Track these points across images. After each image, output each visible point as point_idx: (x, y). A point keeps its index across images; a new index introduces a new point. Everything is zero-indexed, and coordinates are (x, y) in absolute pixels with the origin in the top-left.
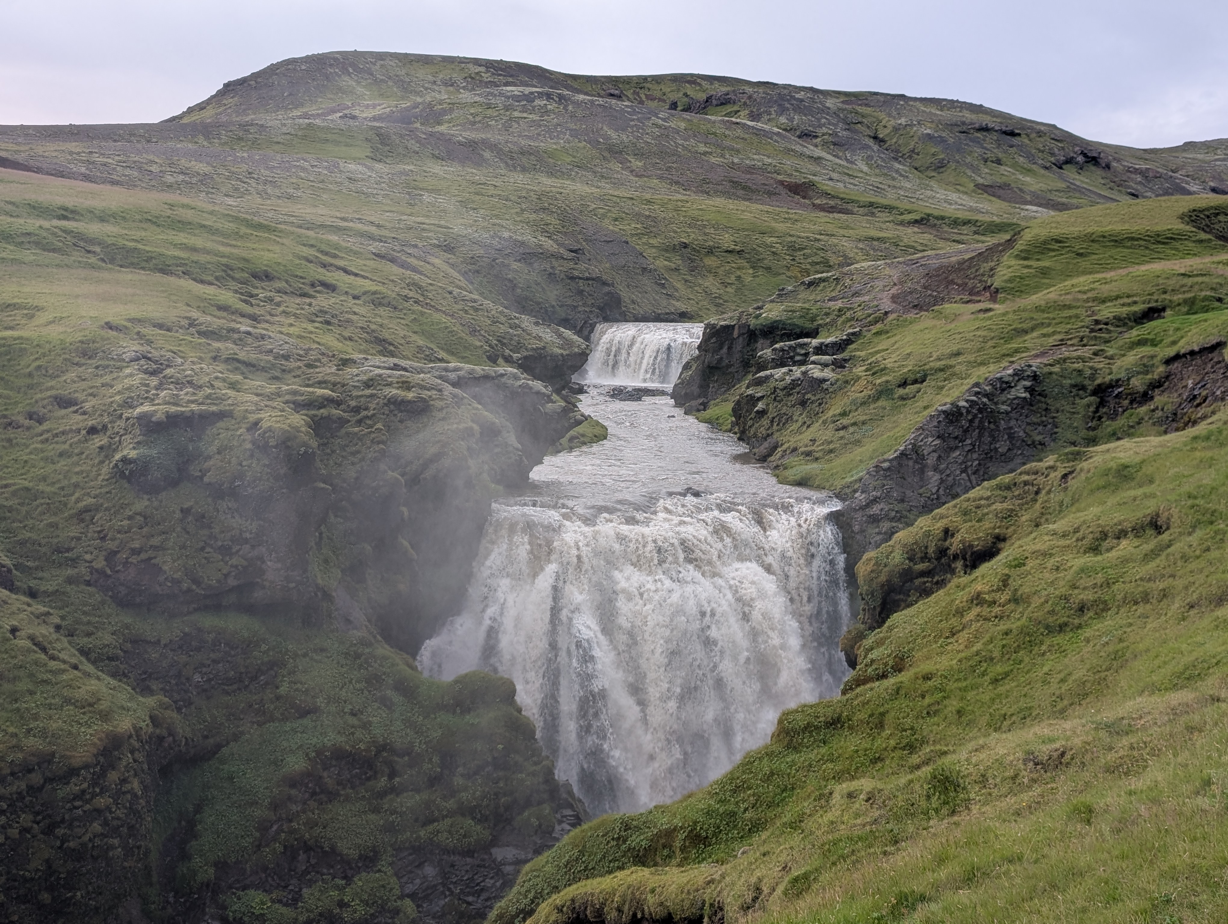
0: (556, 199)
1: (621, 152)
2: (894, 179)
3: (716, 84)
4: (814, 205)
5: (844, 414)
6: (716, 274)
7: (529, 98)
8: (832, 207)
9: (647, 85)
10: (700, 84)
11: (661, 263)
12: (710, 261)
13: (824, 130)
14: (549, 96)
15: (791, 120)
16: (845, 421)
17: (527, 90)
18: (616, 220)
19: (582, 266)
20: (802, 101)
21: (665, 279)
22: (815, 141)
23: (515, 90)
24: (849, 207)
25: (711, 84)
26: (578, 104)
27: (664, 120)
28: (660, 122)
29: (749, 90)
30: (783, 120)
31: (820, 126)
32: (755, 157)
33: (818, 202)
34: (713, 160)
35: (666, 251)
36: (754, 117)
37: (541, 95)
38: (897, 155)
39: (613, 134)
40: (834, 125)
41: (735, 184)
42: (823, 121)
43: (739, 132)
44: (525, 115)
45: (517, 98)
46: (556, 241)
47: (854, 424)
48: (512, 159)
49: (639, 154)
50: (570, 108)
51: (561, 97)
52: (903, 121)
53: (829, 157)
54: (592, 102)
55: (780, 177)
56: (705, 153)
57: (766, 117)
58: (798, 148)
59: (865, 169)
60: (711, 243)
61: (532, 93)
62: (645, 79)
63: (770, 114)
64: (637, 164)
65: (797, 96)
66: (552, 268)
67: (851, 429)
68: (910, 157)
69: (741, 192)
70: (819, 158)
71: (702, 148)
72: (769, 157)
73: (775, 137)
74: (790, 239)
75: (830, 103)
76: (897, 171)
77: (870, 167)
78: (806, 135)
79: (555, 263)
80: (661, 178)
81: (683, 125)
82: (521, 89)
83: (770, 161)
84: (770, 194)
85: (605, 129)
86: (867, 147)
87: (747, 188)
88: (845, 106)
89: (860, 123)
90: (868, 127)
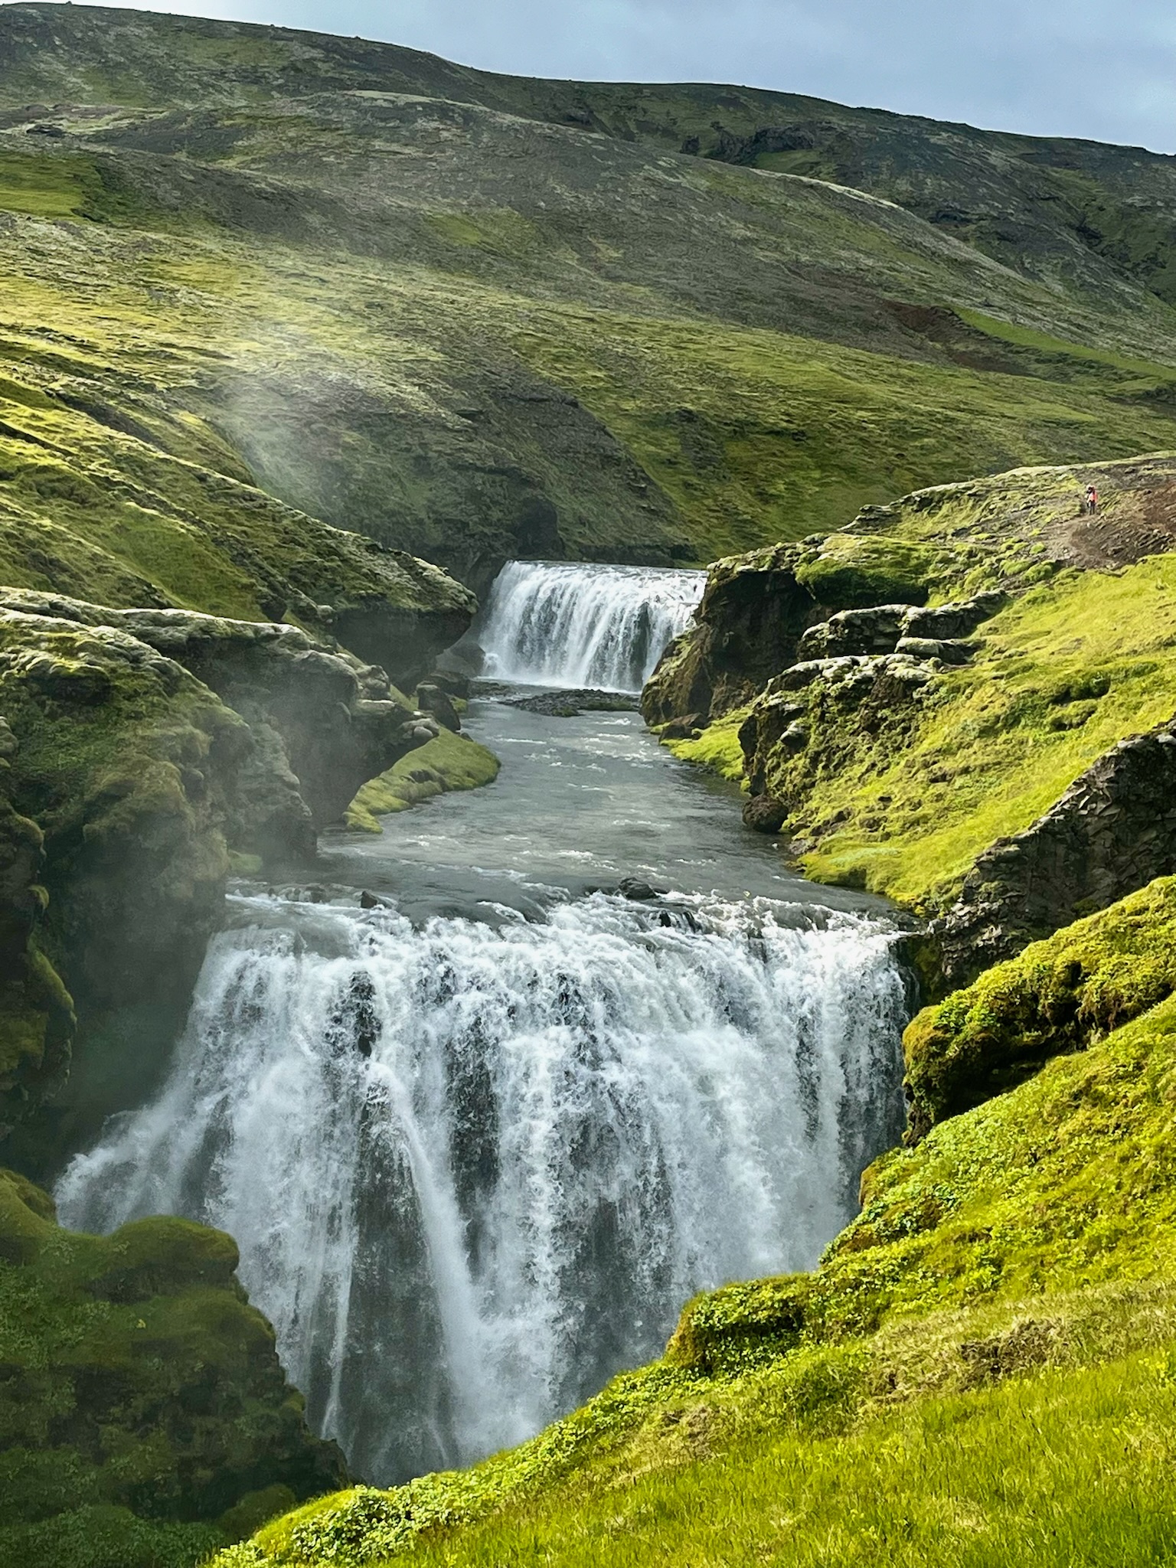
0: (442, 313)
1: (580, 230)
2: (1113, 312)
3: (777, 110)
4: (950, 353)
5: (945, 752)
6: (749, 476)
7: (405, 114)
8: (988, 359)
9: (641, 103)
10: (745, 107)
11: (643, 447)
12: (736, 450)
13: (983, 208)
14: (444, 113)
15: (919, 185)
16: (948, 765)
17: (404, 99)
18: (557, 359)
19: (483, 445)
20: (941, 149)
21: (647, 479)
22: (963, 229)
23: (379, 97)
24: (1020, 360)
25: (767, 108)
26: (500, 131)
27: (668, 171)
28: (661, 175)
29: (839, 123)
30: (903, 185)
31: (976, 200)
32: (844, 254)
33: (960, 347)
34: (760, 255)
35: (652, 424)
36: (843, 178)
37: (428, 110)
38: (1122, 263)
39: (568, 196)
40: (1001, 199)
41: (800, 304)
42: (982, 190)
43: (815, 204)
44: (395, 147)
45: (382, 114)
46: (434, 394)
47: (966, 771)
48: (364, 229)
49: (615, 236)
50: (485, 138)
51: (468, 117)
52: (1136, 200)
53: (988, 262)
54: (529, 129)
55: (887, 296)
56: (745, 241)
57: (872, 177)
58: (928, 241)
59: (1058, 288)
60: (742, 416)
61: (413, 105)
62: (638, 88)
63: (878, 172)
64: (609, 253)
65: (933, 140)
66: (423, 445)
67: (959, 781)
68: (1148, 271)
69: (808, 321)
70: (969, 263)
71: (739, 231)
72: (868, 254)
73: (885, 218)
74: (895, 415)
75: (995, 156)
76: (1121, 297)
77: (1069, 285)
78: (946, 218)
79: (428, 435)
80: (655, 284)
81: (704, 183)
82: (390, 96)
83: (870, 262)
84: (868, 327)
85: (551, 182)
86: (1064, 247)
87: (820, 313)
88: (1025, 165)
89: (1054, 199)
90: (1069, 209)
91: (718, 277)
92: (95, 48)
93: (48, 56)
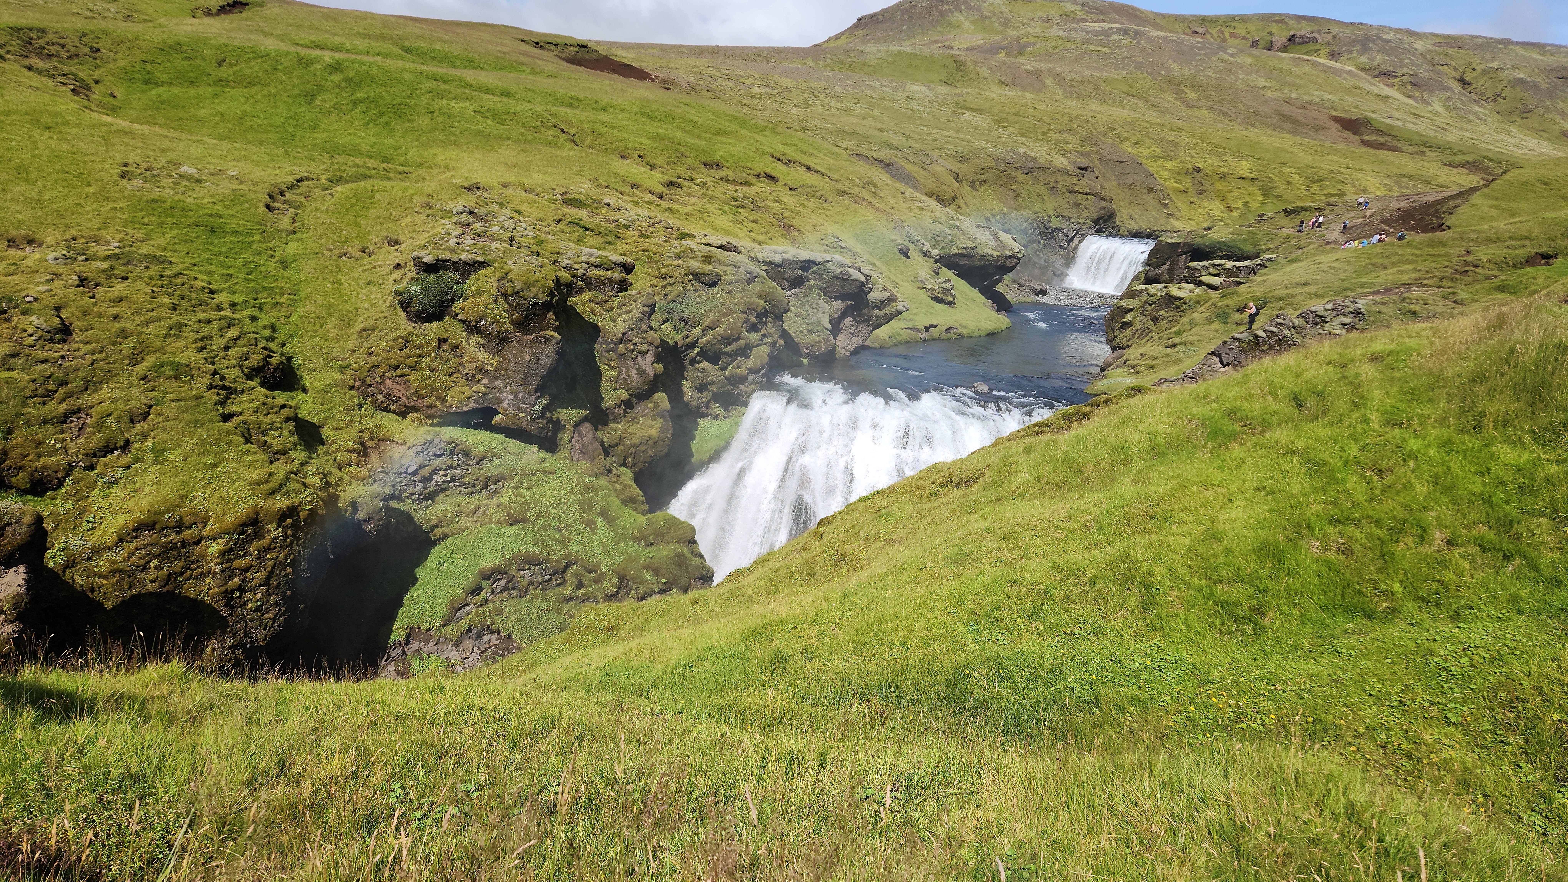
0: (1087, 122)
1: (1179, 84)
2: (1469, 121)
3: (1304, 23)
4: (1362, 141)
6: (1224, 198)
7: (1107, 33)
8: (1382, 144)
9: (1234, 24)
10: (1287, 24)
11: (1171, 184)
12: (1219, 186)
13: (1405, 70)
14: (1126, 32)
15: (1372, 59)
16: (1177, 340)
17: (1107, 26)
18: (1137, 143)
19: (1084, 182)
20: (1388, 41)
21: (1171, 199)
22: (1393, 80)
23: (1097, 26)
24: (1399, 145)
25: (1299, 23)
26: (1150, 39)
27: (1232, 55)
28: (1227, 57)
29: (1335, 30)
30: (1364, 59)
31: (1401, 67)
32: (1316, 93)
33: (1367, 138)
34: (1269, 94)
35: (1179, 173)
36: (1333, 55)
37: (1119, 30)
38: (1482, 98)
39: (1175, 67)
40: (1418, 66)
41: (1285, 117)
42: (1407, 61)
43: (1307, 68)
44: (1099, 48)
45: (1096, 33)
46: (1068, 159)
47: (1183, 343)
48: (1072, 86)
49: (1196, 87)
50: (1142, 43)
51: (1137, 33)
52: (1495, 65)
53: (1399, 96)
54: (1166, 38)
55: (1334, 113)
56: (1263, 88)
57: (1346, 56)
58: (1367, 86)
59: (1441, 110)
60: (1226, 170)
61: (1111, 29)
62: (1233, 18)
63: (1351, 52)
64: (1191, 95)
65: (1385, 37)
66: (1056, 182)
67: (1178, 348)
68: (1495, 101)
69: (1288, 125)
70: (1388, 97)
71: (1262, 82)
72: (1330, 93)
73: (1345, 75)
74: (1310, 170)
75: (1419, 45)
76: (1476, 114)
77: (1447, 108)
78: (1386, 75)
79: (1060, 178)
80: (1210, 109)
81: (1249, 60)
82: (1102, 25)
83: (1330, 97)
84: (1318, 129)
85: (1170, 62)
86: (1448, 89)
87: (1296, 122)
88: (1434, 48)
89: (1448, 65)
90: (1456, 70)
91: (1245, 105)
92: (979, 9)
93: (957, 14)
